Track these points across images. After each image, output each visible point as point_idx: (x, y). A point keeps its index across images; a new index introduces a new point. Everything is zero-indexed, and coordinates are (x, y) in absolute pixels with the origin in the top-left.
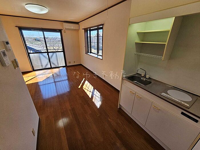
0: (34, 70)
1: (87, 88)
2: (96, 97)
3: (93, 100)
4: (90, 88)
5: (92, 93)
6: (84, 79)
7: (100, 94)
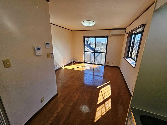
0: (84, 63)
1: (103, 92)
2: (104, 108)
3: (98, 109)
4: (106, 94)
5: (103, 100)
6: (110, 81)
7: (111, 107)
